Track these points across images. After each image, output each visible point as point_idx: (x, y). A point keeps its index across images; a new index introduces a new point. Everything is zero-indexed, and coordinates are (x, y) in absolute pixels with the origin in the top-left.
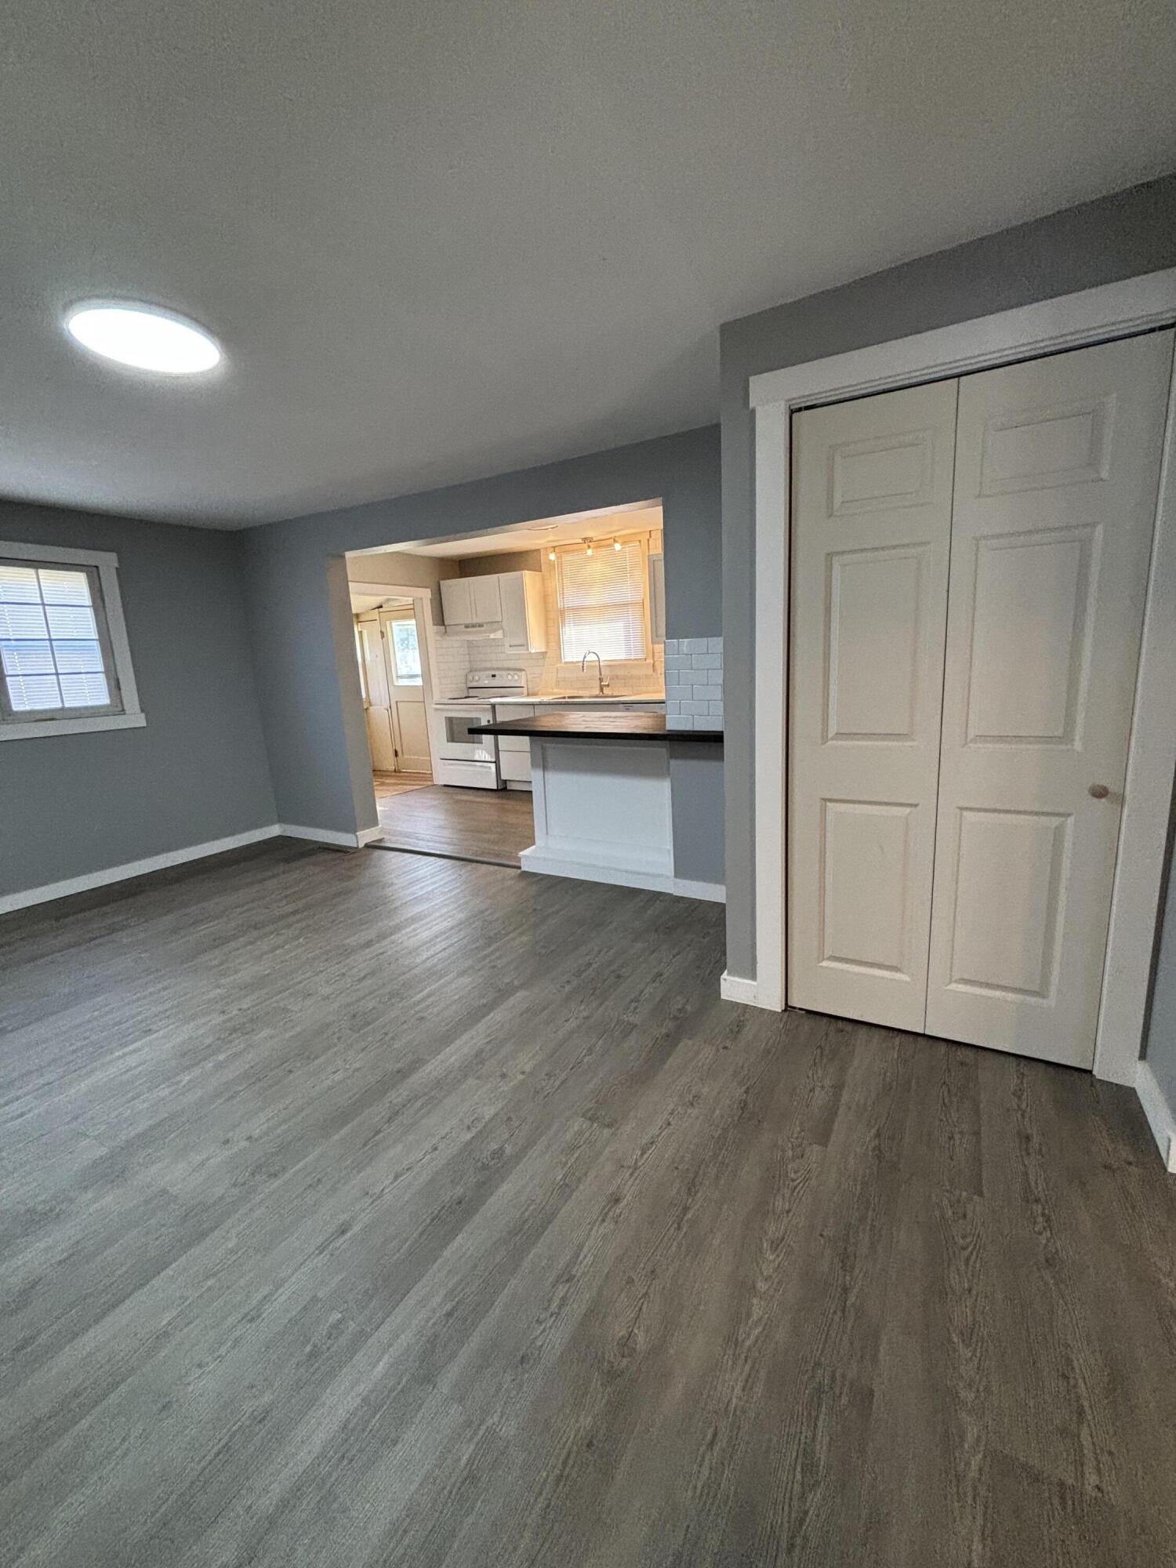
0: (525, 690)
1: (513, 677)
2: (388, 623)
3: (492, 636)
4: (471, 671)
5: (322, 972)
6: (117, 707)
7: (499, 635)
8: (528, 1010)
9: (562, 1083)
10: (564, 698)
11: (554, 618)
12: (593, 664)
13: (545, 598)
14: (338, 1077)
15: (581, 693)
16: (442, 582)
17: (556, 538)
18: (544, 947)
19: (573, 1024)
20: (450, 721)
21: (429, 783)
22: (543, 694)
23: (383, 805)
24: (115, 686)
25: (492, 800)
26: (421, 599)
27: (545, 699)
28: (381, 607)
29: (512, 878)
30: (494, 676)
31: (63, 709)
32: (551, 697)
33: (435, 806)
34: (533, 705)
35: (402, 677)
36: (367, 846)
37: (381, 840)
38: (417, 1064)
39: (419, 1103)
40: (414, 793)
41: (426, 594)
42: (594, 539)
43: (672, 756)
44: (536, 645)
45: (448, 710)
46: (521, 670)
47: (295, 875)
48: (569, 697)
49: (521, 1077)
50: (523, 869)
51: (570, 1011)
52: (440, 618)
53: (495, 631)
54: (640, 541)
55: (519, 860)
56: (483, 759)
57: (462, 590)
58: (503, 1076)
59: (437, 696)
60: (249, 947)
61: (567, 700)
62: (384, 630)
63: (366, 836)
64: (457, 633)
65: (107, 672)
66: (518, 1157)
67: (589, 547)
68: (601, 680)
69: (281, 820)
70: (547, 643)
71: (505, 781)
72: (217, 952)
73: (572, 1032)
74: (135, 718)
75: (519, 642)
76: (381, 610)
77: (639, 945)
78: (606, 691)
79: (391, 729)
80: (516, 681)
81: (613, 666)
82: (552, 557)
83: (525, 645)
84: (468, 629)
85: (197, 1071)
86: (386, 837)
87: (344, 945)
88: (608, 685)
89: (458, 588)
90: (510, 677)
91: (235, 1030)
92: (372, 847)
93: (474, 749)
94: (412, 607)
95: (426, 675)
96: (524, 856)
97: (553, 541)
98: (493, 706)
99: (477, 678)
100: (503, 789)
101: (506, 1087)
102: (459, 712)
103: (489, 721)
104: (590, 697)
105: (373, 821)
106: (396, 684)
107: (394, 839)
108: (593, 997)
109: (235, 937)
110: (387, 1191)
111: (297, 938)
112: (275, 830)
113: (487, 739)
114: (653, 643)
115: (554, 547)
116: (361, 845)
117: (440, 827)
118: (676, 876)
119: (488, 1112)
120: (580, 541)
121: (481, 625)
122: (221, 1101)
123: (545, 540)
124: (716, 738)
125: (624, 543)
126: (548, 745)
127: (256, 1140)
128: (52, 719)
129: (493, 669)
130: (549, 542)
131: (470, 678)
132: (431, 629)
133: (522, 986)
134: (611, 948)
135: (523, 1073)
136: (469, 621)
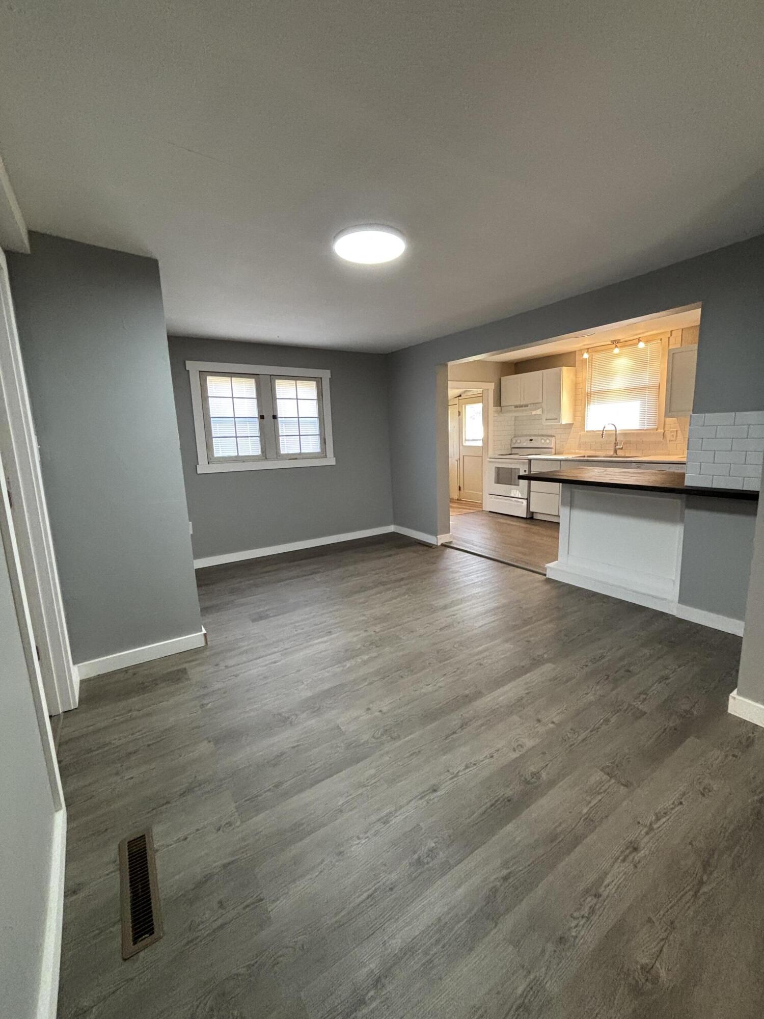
0: (553, 450)
1: (545, 441)
2: (463, 406)
3: (534, 413)
4: (515, 437)
5: (419, 618)
6: (323, 454)
7: (539, 412)
8: (555, 678)
9: (584, 740)
10: (584, 457)
11: (582, 399)
12: (612, 432)
13: (576, 387)
14: (430, 688)
15: (597, 453)
16: (502, 378)
17: (589, 343)
18: (566, 635)
19: (591, 698)
20: (498, 470)
21: (481, 509)
22: (566, 454)
23: (454, 520)
24: (323, 441)
25: (522, 524)
26: (488, 389)
27: (570, 457)
28: (460, 396)
29: (539, 581)
30: (531, 440)
31: (300, 454)
32: (574, 456)
33: (483, 524)
34: (560, 460)
35: (468, 440)
36: (442, 545)
37: (451, 542)
38: (479, 694)
39: (480, 722)
40: (470, 515)
41: (491, 386)
42: (621, 341)
43: (688, 507)
44: (566, 418)
45: (499, 462)
46: (554, 436)
47: (402, 557)
48: (588, 457)
49: (552, 726)
50: (547, 576)
51: (588, 687)
52: (498, 402)
53: (535, 409)
54: (661, 340)
55: (546, 569)
56: (517, 496)
57: (516, 383)
58: (539, 721)
59: (491, 454)
60: (378, 595)
61: (586, 458)
62: (460, 411)
63: (442, 539)
64: (510, 411)
65: (320, 435)
66: (552, 783)
67: (616, 346)
68: (616, 444)
69: (396, 523)
70: (574, 416)
71: (533, 513)
72: (363, 595)
73: (590, 704)
74: (331, 461)
75: (555, 417)
76: (460, 398)
77: (646, 651)
78: (620, 453)
79: (459, 472)
80: (548, 444)
81: (627, 434)
82: (586, 356)
83: (558, 418)
84: (517, 409)
85: (353, 662)
86: (454, 541)
87: (432, 605)
88: (622, 449)
89: (512, 382)
90: (543, 441)
91: (372, 644)
92: (446, 546)
93: (511, 489)
94: (481, 395)
95: (486, 441)
96: (550, 568)
97: (588, 345)
98: (530, 460)
99: (519, 441)
100: (531, 518)
101: (541, 729)
102: (506, 464)
103: (525, 471)
104: (604, 457)
105: (447, 530)
106: (464, 444)
107: (459, 542)
108: (607, 681)
109: (371, 588)
110: (460, 774)
111: (404, 594)
112: (391, 529)
113: (523, 483)
114: (666, 416)
115: (588, 349)
116: (439, 544)
117: (487, 539)
118: (679, 602)
119: (529, 743)
120: (610, 343)
121: (526, 406)
122: (366, 683)
123: (582, 344)
124: (751, 497)
125: (647, 342)
126: (575, 490)
127: (384, 714)
128: (296, 459)
129: (530, 435)
130: (584, 345)
131: (514, 441)
132: (492, 408)
133: (549, 660)
134: (620, 648)
135: (553, 723)
136: (518, 403)
